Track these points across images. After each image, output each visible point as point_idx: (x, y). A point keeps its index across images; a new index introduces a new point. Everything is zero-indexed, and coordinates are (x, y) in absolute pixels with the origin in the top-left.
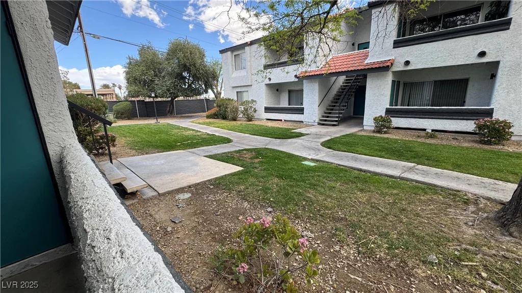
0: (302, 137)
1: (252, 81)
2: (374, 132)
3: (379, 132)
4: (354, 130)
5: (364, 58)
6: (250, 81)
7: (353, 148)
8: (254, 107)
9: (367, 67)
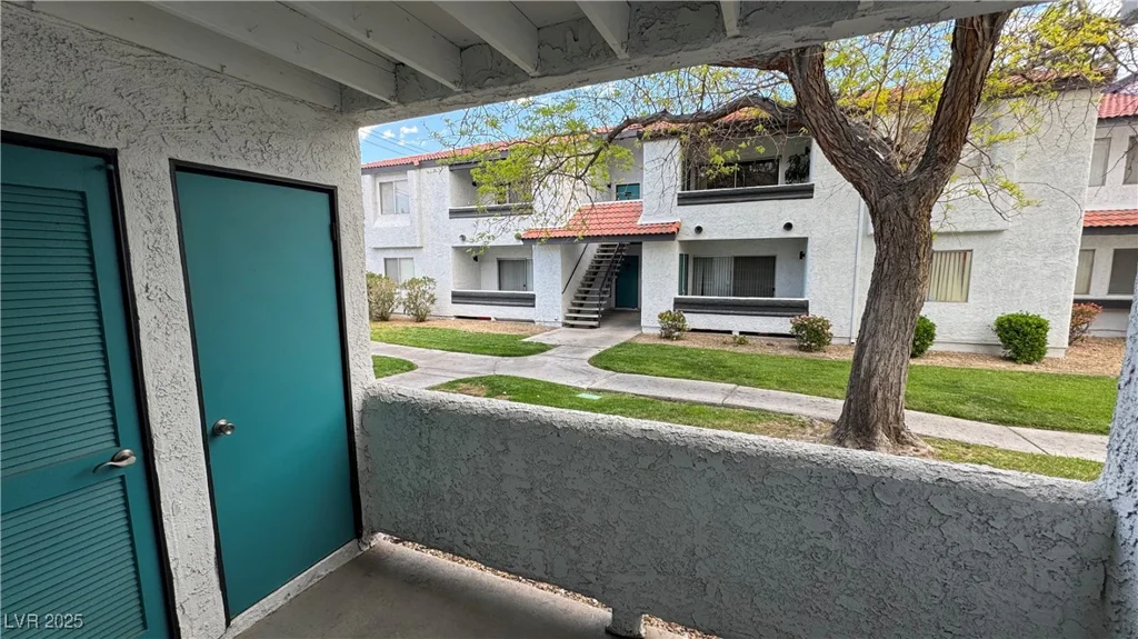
0: (549, 352)
1: (421, 240)
2: (661, 337)
3: (668, 337)
4: (628, 335)
5: (634, 214)
6: (418, 238)
7: (643, 366)
8: (430, 291)
9: (642, 232)
